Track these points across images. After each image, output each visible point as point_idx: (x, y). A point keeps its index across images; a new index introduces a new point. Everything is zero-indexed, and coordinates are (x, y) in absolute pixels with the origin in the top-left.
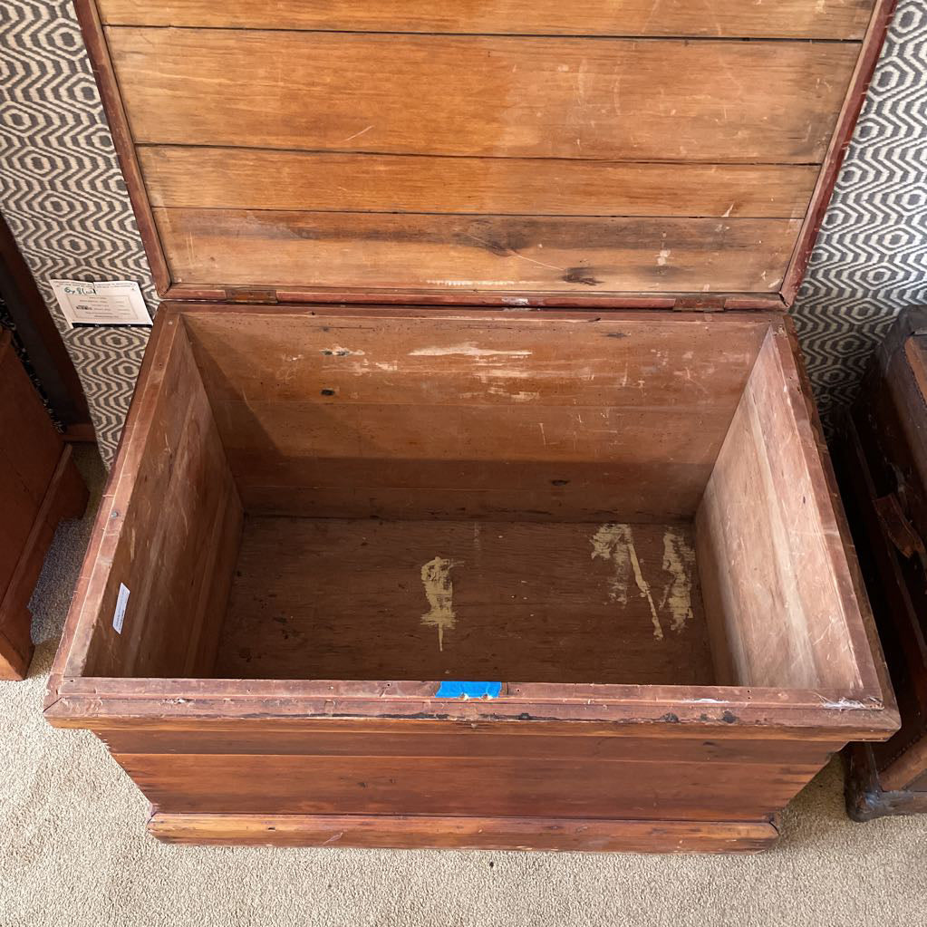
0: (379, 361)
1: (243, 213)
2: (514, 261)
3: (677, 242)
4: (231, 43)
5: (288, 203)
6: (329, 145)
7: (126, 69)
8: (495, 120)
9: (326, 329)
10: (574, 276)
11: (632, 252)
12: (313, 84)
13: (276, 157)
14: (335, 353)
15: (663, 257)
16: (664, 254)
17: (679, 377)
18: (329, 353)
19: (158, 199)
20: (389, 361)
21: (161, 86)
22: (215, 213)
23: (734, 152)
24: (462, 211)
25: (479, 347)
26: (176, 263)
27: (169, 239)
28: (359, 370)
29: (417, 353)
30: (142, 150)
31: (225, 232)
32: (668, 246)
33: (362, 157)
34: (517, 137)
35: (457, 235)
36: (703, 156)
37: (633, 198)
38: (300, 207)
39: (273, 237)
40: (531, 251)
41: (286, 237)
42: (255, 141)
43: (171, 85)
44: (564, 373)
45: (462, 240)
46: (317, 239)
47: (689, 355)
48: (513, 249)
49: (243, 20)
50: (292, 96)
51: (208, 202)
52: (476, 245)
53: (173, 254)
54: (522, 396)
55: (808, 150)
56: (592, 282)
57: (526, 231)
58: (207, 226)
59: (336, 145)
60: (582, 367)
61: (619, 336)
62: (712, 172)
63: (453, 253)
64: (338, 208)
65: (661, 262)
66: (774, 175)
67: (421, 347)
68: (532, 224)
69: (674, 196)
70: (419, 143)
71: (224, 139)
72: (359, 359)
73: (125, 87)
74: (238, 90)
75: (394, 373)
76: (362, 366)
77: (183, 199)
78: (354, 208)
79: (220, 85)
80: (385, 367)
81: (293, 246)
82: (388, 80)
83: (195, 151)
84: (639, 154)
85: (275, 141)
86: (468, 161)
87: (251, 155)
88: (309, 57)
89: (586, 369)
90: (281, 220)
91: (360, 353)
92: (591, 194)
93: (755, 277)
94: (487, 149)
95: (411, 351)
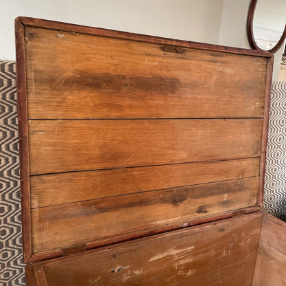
0: (135, 270)
1: (75, 204)
2: (182, 206)
3: (229, 191)
4: (84, 125)
5: (98, 195)
6: (117, 166)
7: (34, 139)
8: (174, 149)
9: (114, 256)
10: (200, 210)
11: (216, 197)
12: (114, 140)
13: (94, 173)
14: (116, 271)
15: (226, 197)
16: (226, 195)
17: (241, 245)
18: (113, 271)
19: (35, 204)
20: (139, 268)
21: (49, 146)
22: (63, 207)
23: (240, 155)
24: (163, 188)
25: (176, 249)
26: (36, 241)
27: (36, 226)
28: (125, 278)
29: (152, 260)
30: (34, 179)
31: (66, 216)
32: (227, 192)
33: (128, 169)
34: (182, 155)
35: (162, 199)
36: (232, 157)
37: (215, 174)
38: (103, 196)
39: (87, 215)
40: (186, 201)
41: (94, 213)
42: (87, 167)
43: (54, 145)
44: (205, 255)
45: (164, 201)
46: (107, 211)
47: (243, 234)
48: (181, 202)
49: (90, 116)
50: (105, 146)
51: (60, 201)
52: (168, 202)
53: (36, 235)
54: (190, 273)
55: (256, 153)
56: (206, 212)
57: (184, 193)
58: (55, 216)
59: (121, 165)
60: (211, 250)
61: (223, 230)
62: (235, 162)
63: (160, 208)
64: (117, 194)
65: (225, 199)
66: (250, 161)
67: (154, 255)
68: (186, 190)
69: (226, 172)
70: (150, 162)
71: (73, 168)
72: (126, 271)
73: (31, 147)
74: (83, 145)
75: (141, 275)
76: (127, 275)
77: (48, 202)
78: (124, 193)
79: (76, 143)
80: (137, 272)
81: (96, 217)
82: (140, 136)
83: (59, 175)
84: (217, 158)
85: (95, 167)
86: (165, 166)
87: (84, 174)
88: (113, 130)
89: (213, 251)
90: (93, 204)
91: (128, 267)
92: (203, 175)
93: (250, 201)
94: (172, 161)
95: (149, 259)
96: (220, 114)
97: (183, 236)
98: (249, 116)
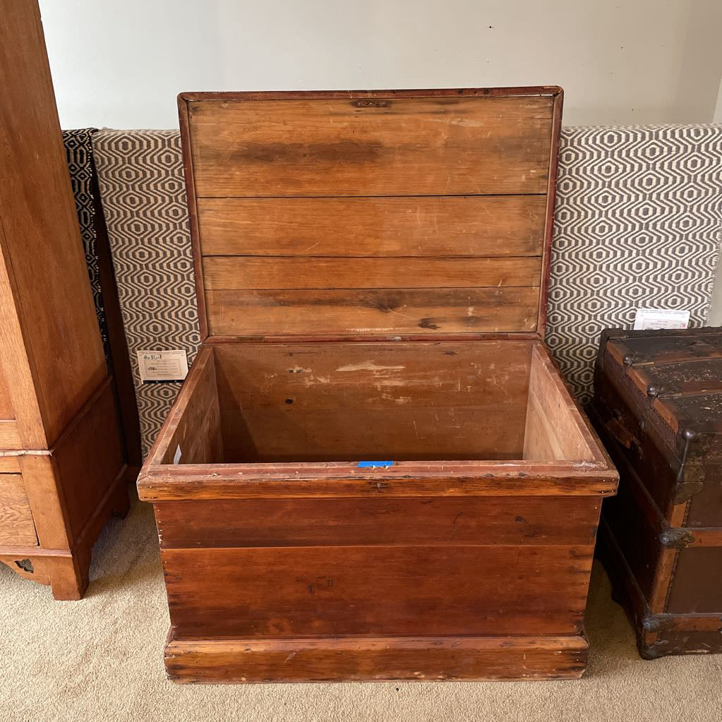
0: (320, 376)
1: (251, 291)
2: (393, 315)
3: (477, 303)
4: (255, 204)
5: (276, 286)
6: (297, 253)
7: (204, 218)
8: (378, 237)
9: (291, 354)
10: (425, 324)
11: (454, 308)
12: (291, 222)
13: (270, 260)
14: (295, 372)
15: (470, 311)
16: (471, 309)
17: (489, 382)
18: (292, 371)
19: (209, 286)
20: (325, 376)
21: (219, 226)
22: (238, 292)
23: (497, 251)
24: (363, 287)
25: (375, 364)
26: (213, 324)
27: (211, 309)
28: (308, 383)
29: (341, 369)
30: (206, 260)
31: (241, 303)
32: (472, 304)
33: (314, 259)
34: (392, 246)
35: (361, 301)
36: (482, 253)
37: (450, 277)
38: (281, 287)
39: (265, 305)
40: (400, 309)
41: (273, 305)
42: (261, 252)
43: (224, 225)
44: (424, 382)
45: (365, 304)
46: (289, 305)
47: (492, 366)
48: (391, 308)
49: (261, 194)
50: (282, 229)
51: (234, 286)
52: (371, 306)
53: (212, 318)
54: (401, 400)
55: (533, 249)
56: (434, 327)
57: (397, 297)
58: (233, 301)
59: (302, 253)
60: (433, 377)
61: (452, 353)
62: (488, 261)
63: (359, 312)
64: (300, 287)
65: (470, 314)
66: (520, 262)
67: (343, 365)
68: (400, 293)
69: (470, 275)
70: (342, 250)
71: (246, 252)
72: (308, 375)
73: (202, 227)
74: (256, 227)
75: (328, 385)
76: (310, 381)
77: (221, 285)
78: (307, 287)
79: (248, 224)
80: (323, 380)
81: (277, 310)
82: (327, 219)
83: (232, 259)
84: (450, 253)
85: (271, 252)
86: (366, 259)
87: (259, 260)
88: (290, 210)
89: (437, 379)
90: (271, 295)
91: (309, 371)
92: (428, 275)
93: (521, 322)
94: (375, 254)
95: (337, 368)
96: (456, 189)
97: (384, 350)
98: (517, 190)
